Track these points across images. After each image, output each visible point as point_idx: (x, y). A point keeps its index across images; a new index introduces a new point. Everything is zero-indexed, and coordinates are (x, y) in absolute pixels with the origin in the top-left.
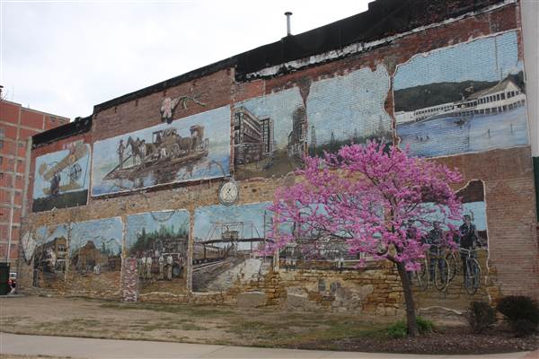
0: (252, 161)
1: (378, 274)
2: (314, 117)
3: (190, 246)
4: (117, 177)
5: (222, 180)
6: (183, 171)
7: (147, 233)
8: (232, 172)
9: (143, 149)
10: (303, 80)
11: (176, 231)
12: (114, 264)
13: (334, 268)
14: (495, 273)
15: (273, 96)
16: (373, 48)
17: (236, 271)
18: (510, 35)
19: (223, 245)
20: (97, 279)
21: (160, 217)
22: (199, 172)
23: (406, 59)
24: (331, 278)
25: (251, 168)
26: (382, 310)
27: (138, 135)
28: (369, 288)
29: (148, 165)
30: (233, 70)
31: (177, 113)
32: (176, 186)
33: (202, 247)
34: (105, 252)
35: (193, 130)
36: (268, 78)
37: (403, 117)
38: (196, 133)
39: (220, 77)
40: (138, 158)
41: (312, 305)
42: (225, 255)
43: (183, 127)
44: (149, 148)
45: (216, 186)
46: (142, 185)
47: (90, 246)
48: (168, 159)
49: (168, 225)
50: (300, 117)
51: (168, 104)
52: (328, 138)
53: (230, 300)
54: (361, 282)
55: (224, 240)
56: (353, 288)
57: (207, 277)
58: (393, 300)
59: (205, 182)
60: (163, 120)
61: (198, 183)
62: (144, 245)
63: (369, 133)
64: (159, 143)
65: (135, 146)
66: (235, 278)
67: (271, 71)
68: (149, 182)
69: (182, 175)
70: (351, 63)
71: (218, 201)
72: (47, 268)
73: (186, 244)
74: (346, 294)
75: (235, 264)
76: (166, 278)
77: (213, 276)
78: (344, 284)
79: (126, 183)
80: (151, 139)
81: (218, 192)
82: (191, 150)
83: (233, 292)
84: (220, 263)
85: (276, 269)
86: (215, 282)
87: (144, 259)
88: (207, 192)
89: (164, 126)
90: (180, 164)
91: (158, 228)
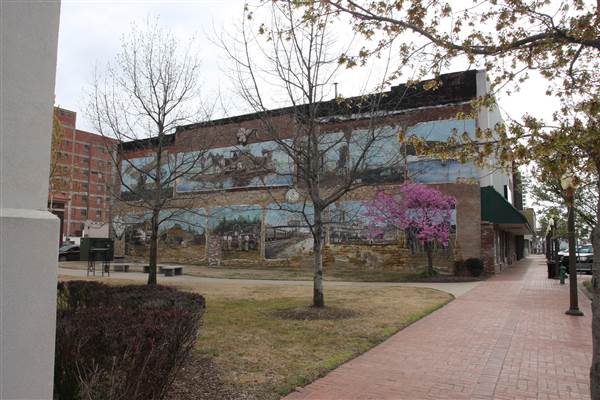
1: (394, 248)
3: (263, 229)
4: (199, 180)
5: (288, 188)
6: (257, 179)
7: (227, 219)
8: (295, 183)
9: (222, 162)
10: (347, 128)
11: (252, 219)
12: (199, 240)
13: (366, 244)
14: (459, 247)
16: (394, 115)
17: (298, 246)
18: (471, 120)
19: (288, 229)
20: (184, 250)
21: (242, 208)
22: (270, 180)
23: (414, 124)
24: (364, 250)
26: (395, 268)
27: (216, 151)
28: (388, 256)
29: (227, 173)
31: (250, 139)
32: (251, 189)
33: (272, 230)
34: (190, 232)
35: (264, 152)
36: (322, 124)
37: (411, 158)
38: (266, 155)
39: (285, 119)
40: (217, 167)
41: (352, 265)
42: (290, 235)
43: (256, 149)
44: (228, 162)
45: (283, 191)
46: (221, 187)
47: (177, 228)
48: (244, 170)
49: (245, 215)
50: (344, 152)
51: (243, 132)
53: (294, 264)
54: (383, 253)
55: (290, 226)
56: (378, 256)
57: (276, 250)
58: (403, 262)
59: (274, 188)
60: (239, 143)
61: (268, 188)
62: (225, 228)
63: (389, 165)
64: (235, 158)
65: (216, 160)
66: (298, 250)
68: (228, 184)
69: (256, 182)
71: (285, 200)
72: (138, 242)
73: (259, 228)
74: (374, 259)
75: (298, 241)
76: (243, 250)
77: (281, 249)
78: (373, 253)
79: (209, 185)
80: (228, 155)
81: (284, 195)
82: (263, 167)
83: (296, 259)
84: (287, 241)
85: (328, 245)
86: (284, 253)
87: (225, 238)
88: (275, 194)
89: (241, 147)
90: (254, 175)
91: (236, 217)
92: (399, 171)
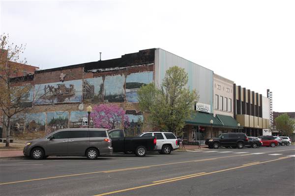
0: (88, 98)
2: (106, 87)
3: (69, 123)
4: (44, 98)
5: (79, 103)
6: (67, 99)
7: (55, 118)
8: (82, 101)
9: (53, 90)
10: (103, 75)
11: (64, 118)
12: (42, 128)
15: (95, 79)
16: (122, 69)
18: (152, 73)
19: (79, 123)
20: (36, 133)
21: (59, 113)
22: (72, 100)
23: (130, 74)
25: (88, 100)
27: (51, 84)
29: (55, 95)
30: (83, 68)
31: (65, 79)
32: (65, 103)
33: (72, 124)
34: (39, 124)
35: (71, 86)
36: (94, 73)
37: (128, 90)
39: (80, 69)
40: (51, 93)
43: (67, 84)
44: (56, 89)
45: (77, 105)
46: (53, 102)
47: (34, 122)
48: (62, 94)
49: (62, 116)
50: (102, 86)
51: (62, 75)
52: (109, 94)
55: (79, 122)
59: (74, 103)
60: (60, 81)
61: (72, 103)
62: (53, 122)
63: (119, 94)
64: (59, 88)
65: (51, 88)
67: (95, 71)
68: (55, 101)
69: (67, 100)
70: (116, 72)
71: (78, 109)
72: (16, 129)
73: (67, 122)
79: (47, 101)
80: (56, 87)
81: (78, 107)
82: (69, 92)
87: (53, 127)
88: (74, 106)
89: (61, 83)
90: (66, 97)
91: (58, 117)
92: (123, 96)
